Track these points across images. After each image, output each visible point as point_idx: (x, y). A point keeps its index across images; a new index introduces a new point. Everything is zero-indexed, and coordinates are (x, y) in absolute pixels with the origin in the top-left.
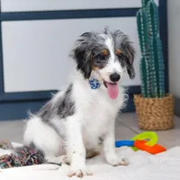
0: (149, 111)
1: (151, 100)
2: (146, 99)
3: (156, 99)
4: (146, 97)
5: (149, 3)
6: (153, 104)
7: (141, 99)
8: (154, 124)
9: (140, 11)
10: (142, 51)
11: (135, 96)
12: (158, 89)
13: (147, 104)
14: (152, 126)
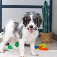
0: (44, 37)
1: (45, 34)
2: (44, 34)
3: (47, 34)
6: (46, 35)
7: (42, 34)
8: (46, 41)
9: (43, 7)
12: (48, 31)
13: (44, 35)
14: (45, 42)
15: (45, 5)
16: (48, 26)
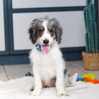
0: (90, 60)
1: (91, 55)
2: (89, 54)
3: (94, 54)
4: (89, 53)
5: (90, 4)
6: (92, 57)
7: (86, 54)
8: (93, 67)
9: (86, 8)
10: (86, 29)
11: (83, 53)
12: (95, 49)
13: (89, 57)
14: (91, 69)
15: (89, 4)
16: (94, 41)
